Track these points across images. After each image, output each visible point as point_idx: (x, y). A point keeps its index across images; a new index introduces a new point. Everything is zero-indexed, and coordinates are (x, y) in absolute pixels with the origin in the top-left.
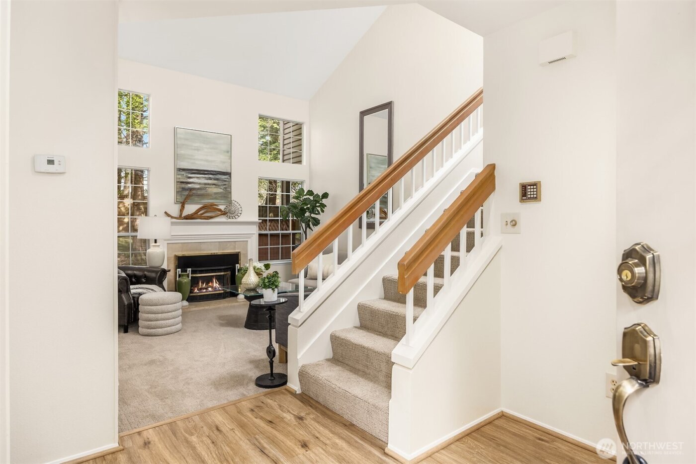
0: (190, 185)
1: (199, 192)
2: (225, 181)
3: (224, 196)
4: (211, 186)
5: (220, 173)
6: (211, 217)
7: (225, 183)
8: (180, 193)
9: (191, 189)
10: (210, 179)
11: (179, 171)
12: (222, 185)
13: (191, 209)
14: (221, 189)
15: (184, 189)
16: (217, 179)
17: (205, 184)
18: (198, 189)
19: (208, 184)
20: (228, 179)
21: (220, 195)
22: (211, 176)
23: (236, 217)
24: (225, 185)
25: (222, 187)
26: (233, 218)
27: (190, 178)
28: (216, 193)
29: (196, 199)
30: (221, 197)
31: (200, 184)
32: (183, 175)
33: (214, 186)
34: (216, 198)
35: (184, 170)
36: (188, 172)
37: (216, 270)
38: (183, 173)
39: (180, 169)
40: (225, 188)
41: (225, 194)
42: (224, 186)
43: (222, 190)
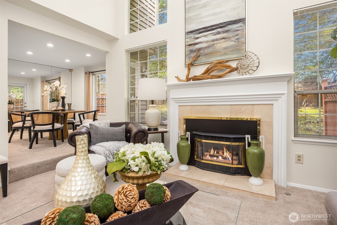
0: (197, 46)
1: (207, 51)
2: (238, 30)
3: (237, 50)
4: (220, 41)
5: (231, 23)
6: (220, 77)
7: (237, 33)
8: (188, 56)
9: (199, 50)
10: (219, 33)
11: (187, 34)
12: (233, 37)
13: (198, 71)
14: (232, 41)
15: (192, 51)
16: (227, 31)
17: (213, 41)
18: (206, 48)
19: (217, 40)
20: (241, 26)
21: (231, 50)
22: (219, 30)
23: (251, 72)
24: (237, 35)
25: (233, 39)
26: (246, 75)
27: (197, 38)
28: (225, 48)
29: (203, 59)
30: (232, 51)
31: (207, 42)
32: (191, 37)
33: (223, 40)
34: (226, 54)
35: (191, 32)
36: (196, 33)
37: (223, 137)
38: (191, 35)
39: (189, 32)
40: (237, 39)
41: (237, 46)
42: (236, 37)
43: (233, 43)
